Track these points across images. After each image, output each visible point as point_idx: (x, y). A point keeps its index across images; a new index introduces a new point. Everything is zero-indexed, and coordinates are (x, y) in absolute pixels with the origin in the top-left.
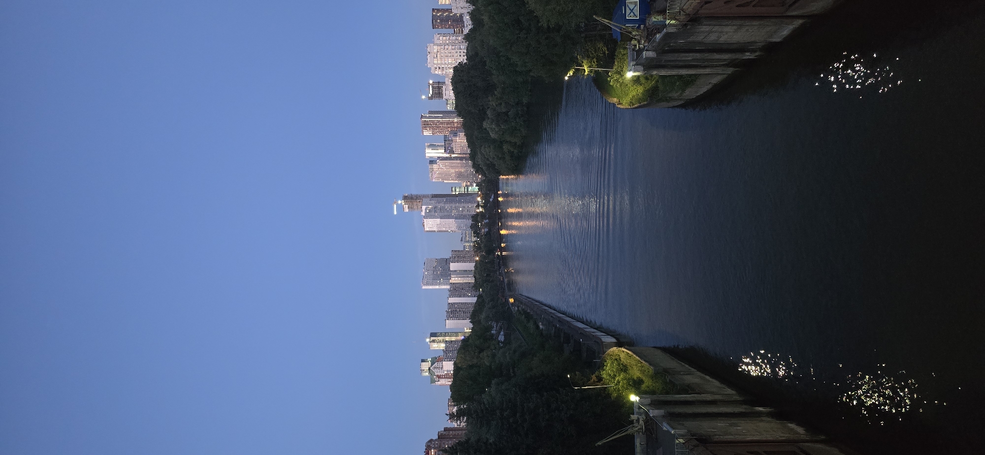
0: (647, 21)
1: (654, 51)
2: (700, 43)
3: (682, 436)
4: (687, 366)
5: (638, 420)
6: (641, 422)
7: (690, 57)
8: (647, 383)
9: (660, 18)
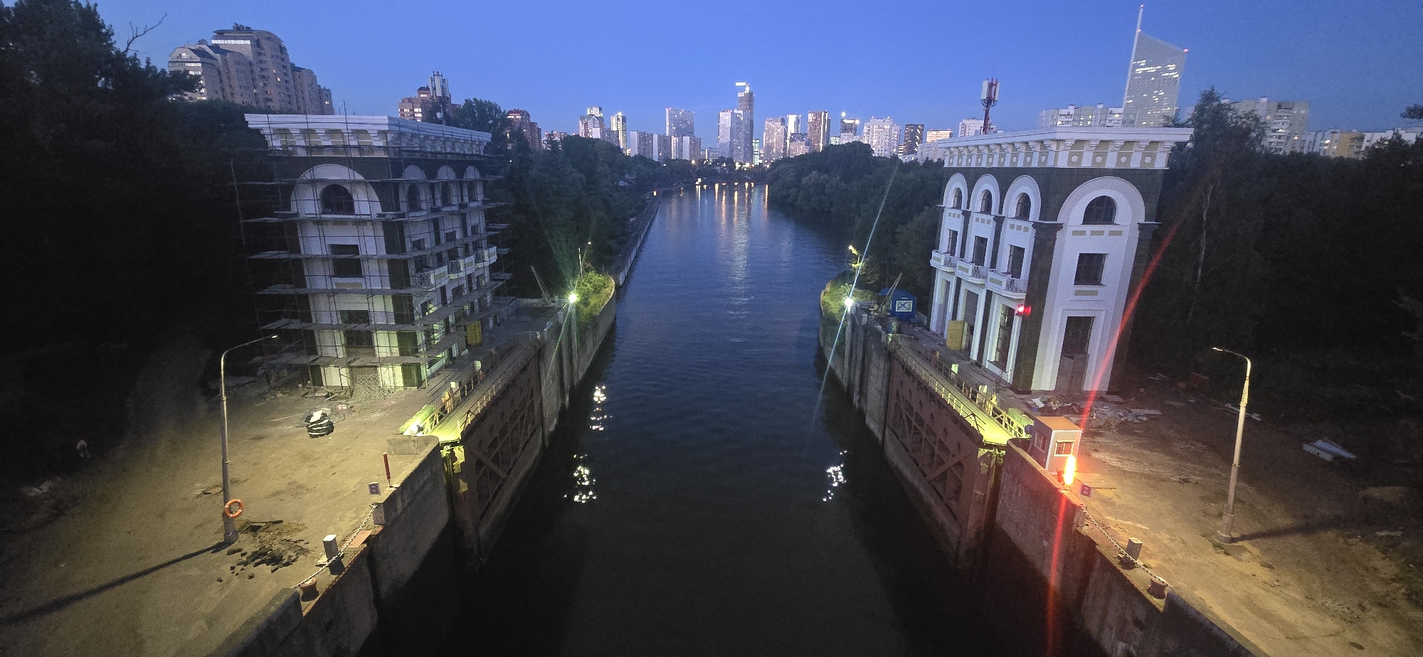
0: (893, 318)
1: (867, 323)
2: (870, 361)
3: (542, 337)
4: (600, 343)
5: (555, 302)
6: (552, 304)
7: (860, 353)
8: (586, 310)
9: (894, 329)
